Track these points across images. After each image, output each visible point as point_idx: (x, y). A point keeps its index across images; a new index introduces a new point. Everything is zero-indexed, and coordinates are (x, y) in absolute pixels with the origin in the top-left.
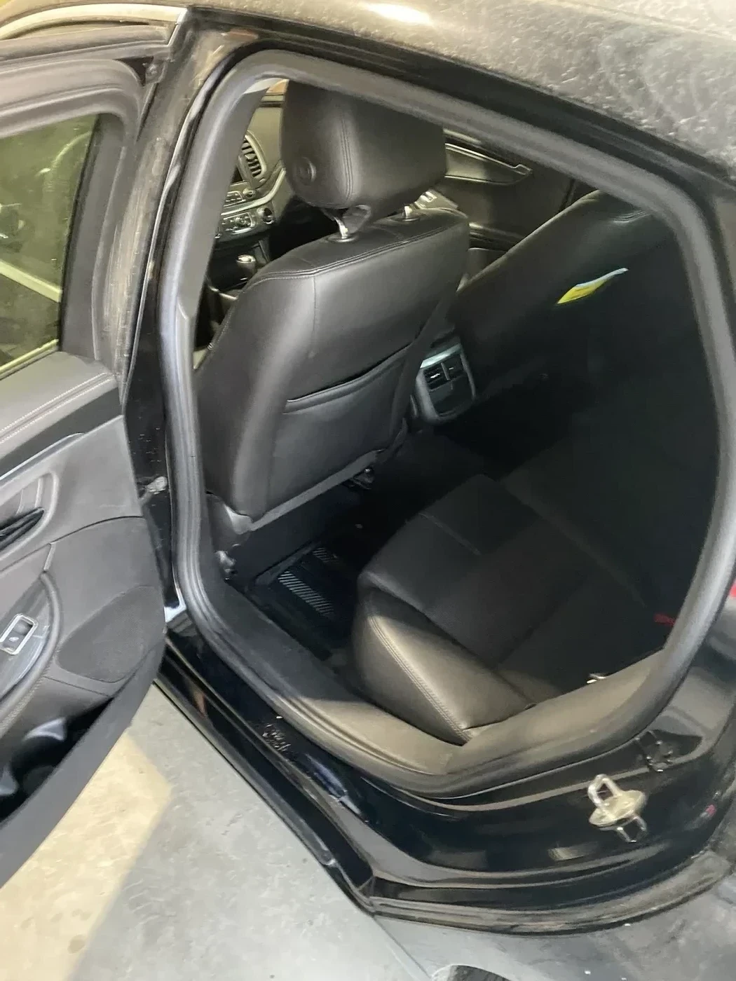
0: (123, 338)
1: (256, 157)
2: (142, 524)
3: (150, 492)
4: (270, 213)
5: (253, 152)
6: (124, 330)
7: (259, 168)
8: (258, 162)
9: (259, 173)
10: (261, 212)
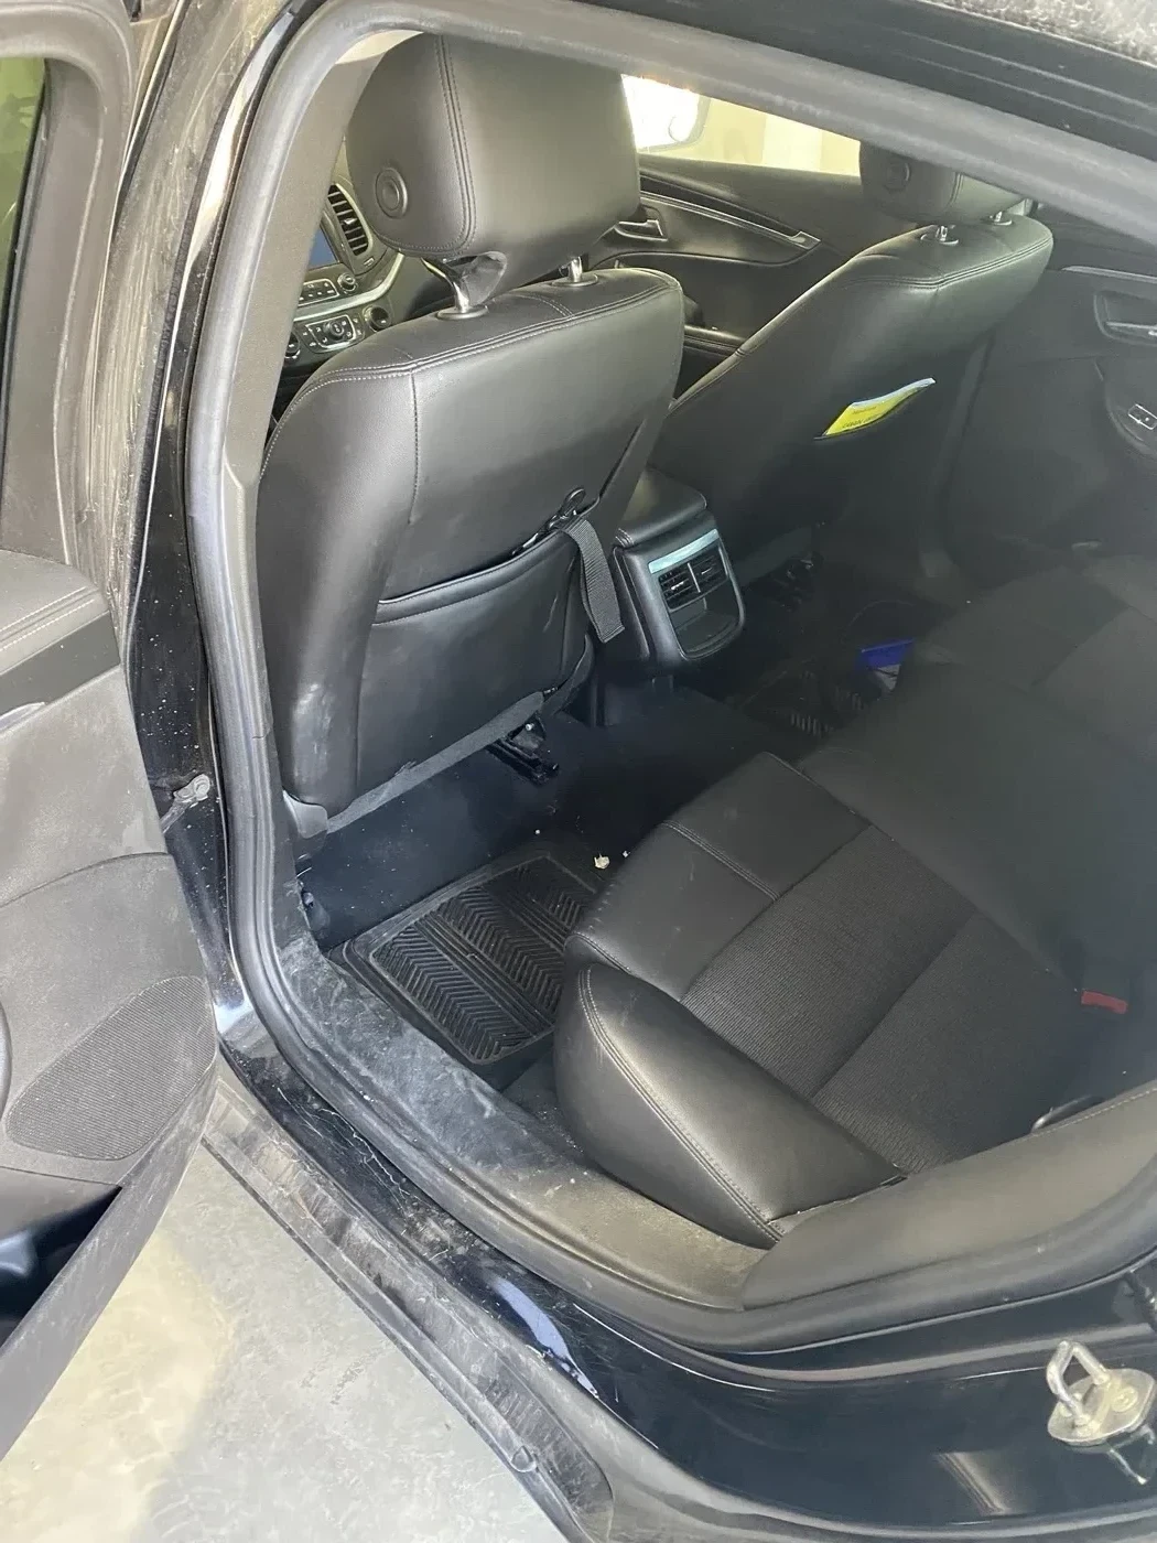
0: (123, 525)
1: (358, 223)
2: (168, 866)
3: (182, 805)
4: (385, 316)
5: (353, 215)
6: (123, 510)
7: (365, 240)
8: (362, 231)
9: (365, 248)
10: (367, 314)
